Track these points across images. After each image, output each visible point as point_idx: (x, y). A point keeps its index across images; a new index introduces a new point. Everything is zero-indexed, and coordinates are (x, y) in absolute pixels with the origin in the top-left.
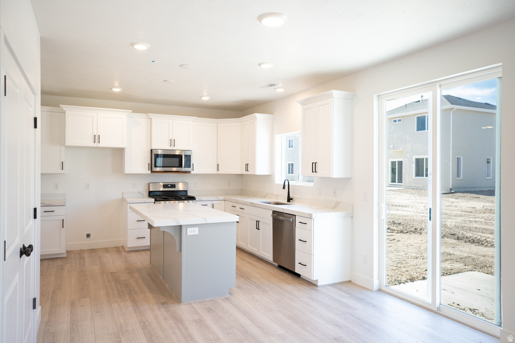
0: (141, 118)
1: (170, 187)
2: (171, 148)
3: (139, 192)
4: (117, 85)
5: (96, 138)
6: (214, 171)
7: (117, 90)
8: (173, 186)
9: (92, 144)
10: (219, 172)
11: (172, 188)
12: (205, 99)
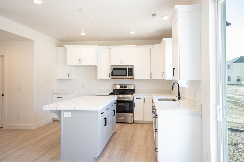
0: (105, 49)
1: (124, 87)
2: (121, 65)
3: (108, 90)
4: (83, 31)
5: (80, 61)
6: (149, 78)
7: (83, 34)
8: (126, 87)
9: (78, 64)
10: (152, 79)
11: (125, 88)
12: (133, 33)
